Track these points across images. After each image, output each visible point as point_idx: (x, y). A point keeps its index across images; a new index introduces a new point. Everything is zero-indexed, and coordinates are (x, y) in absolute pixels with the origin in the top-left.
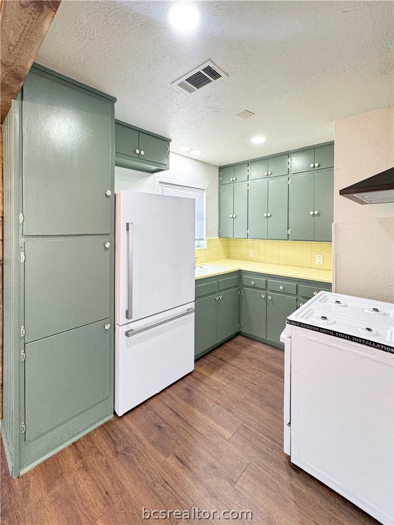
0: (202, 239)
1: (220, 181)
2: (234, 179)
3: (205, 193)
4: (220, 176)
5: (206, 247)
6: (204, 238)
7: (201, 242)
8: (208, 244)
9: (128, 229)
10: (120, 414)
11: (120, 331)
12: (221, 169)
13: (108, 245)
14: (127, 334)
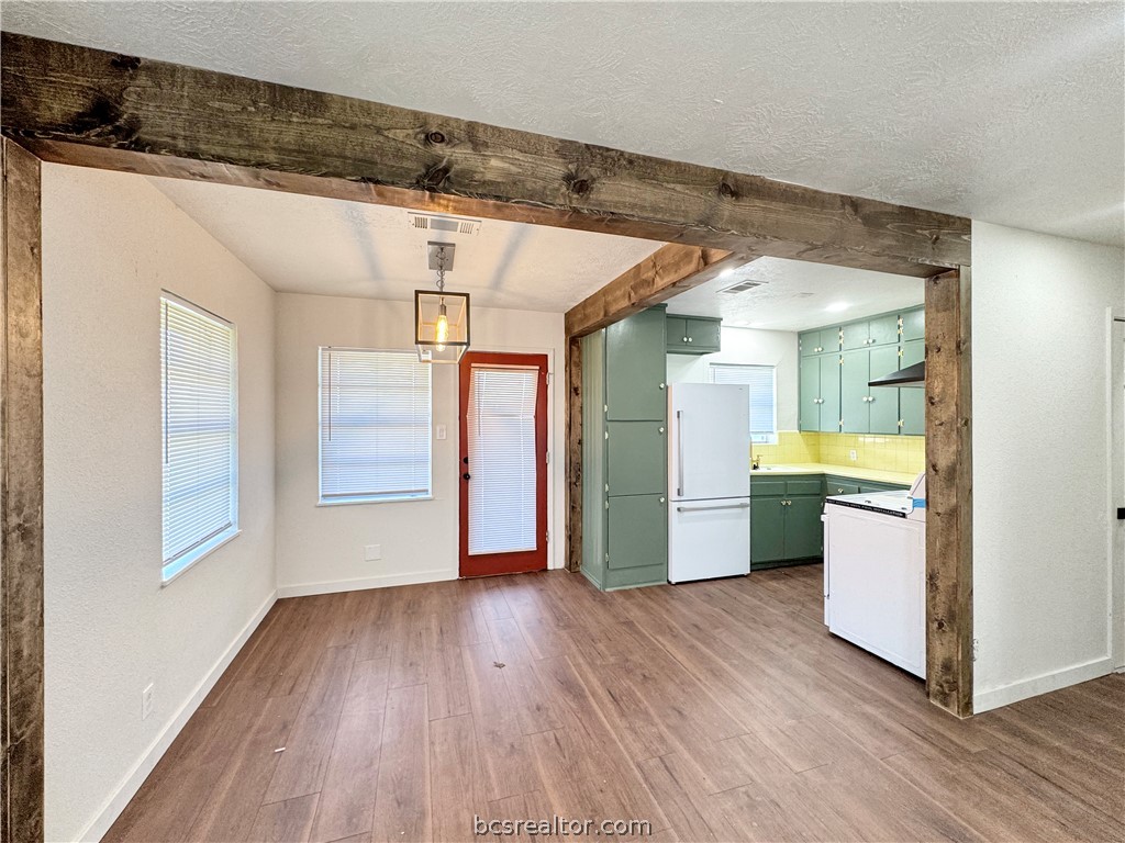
0: (772, 432)
1: (800, 352)
2: (820, 349)
3: (774, 370)
4: (799, 345)
5: (776, 443)
6: (775, 430)
7: (770, 436)
8: (780, 439)
9: (678, 417)
10: (673, 582)
11: (673, 507)
12: (801, 335)
13: (662, 430)
14: (679, 509)
